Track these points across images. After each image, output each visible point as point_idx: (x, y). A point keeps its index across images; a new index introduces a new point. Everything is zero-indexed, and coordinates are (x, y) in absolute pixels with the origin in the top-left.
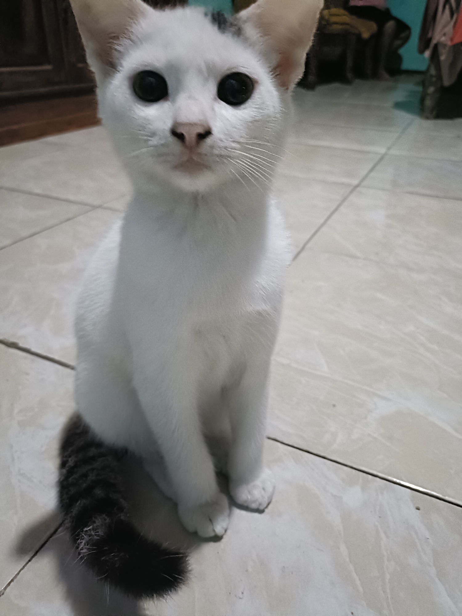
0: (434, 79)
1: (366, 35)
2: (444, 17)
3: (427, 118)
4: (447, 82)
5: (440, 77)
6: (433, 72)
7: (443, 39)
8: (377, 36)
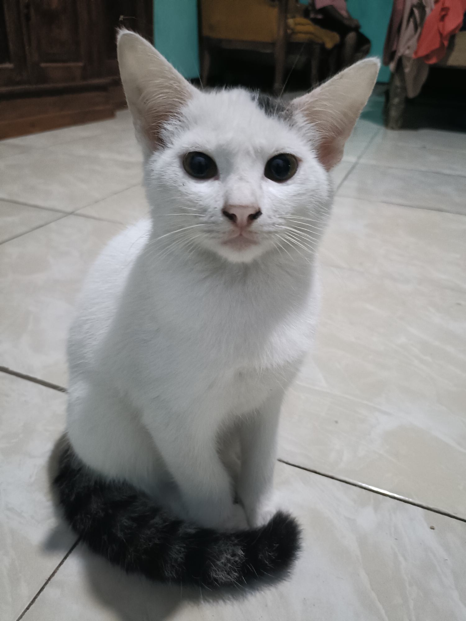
0: (399, 90)
1: (329, 45)
2: (408, 31)
3: (392, 128)
4: (412, 94)
5: (404, 89)
6: (397, 83)
7: (407, 52)
8: (340, 46)
